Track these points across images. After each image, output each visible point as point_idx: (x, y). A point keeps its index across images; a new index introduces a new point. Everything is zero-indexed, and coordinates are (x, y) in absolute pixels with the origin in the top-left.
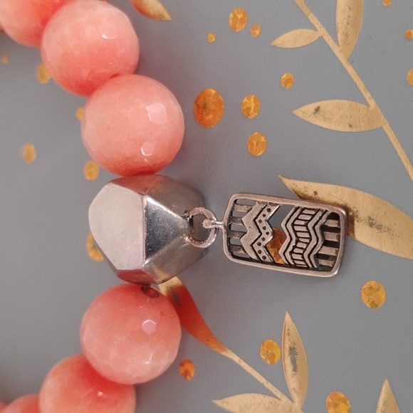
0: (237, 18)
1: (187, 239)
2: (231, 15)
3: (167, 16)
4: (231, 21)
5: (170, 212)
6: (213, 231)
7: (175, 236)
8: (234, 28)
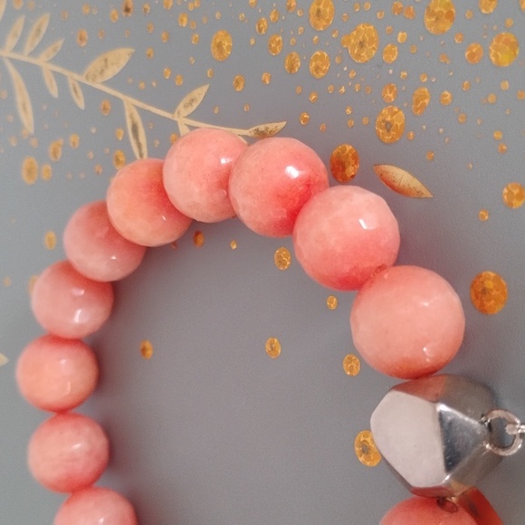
0: (512, 193)
1: (488, 446)
2: (505, 191)
3: (427, 194)
4: (506, 197)
5: (467, 419)
6: (518, 437)
7: (475, 445)
8: (511, 204)
